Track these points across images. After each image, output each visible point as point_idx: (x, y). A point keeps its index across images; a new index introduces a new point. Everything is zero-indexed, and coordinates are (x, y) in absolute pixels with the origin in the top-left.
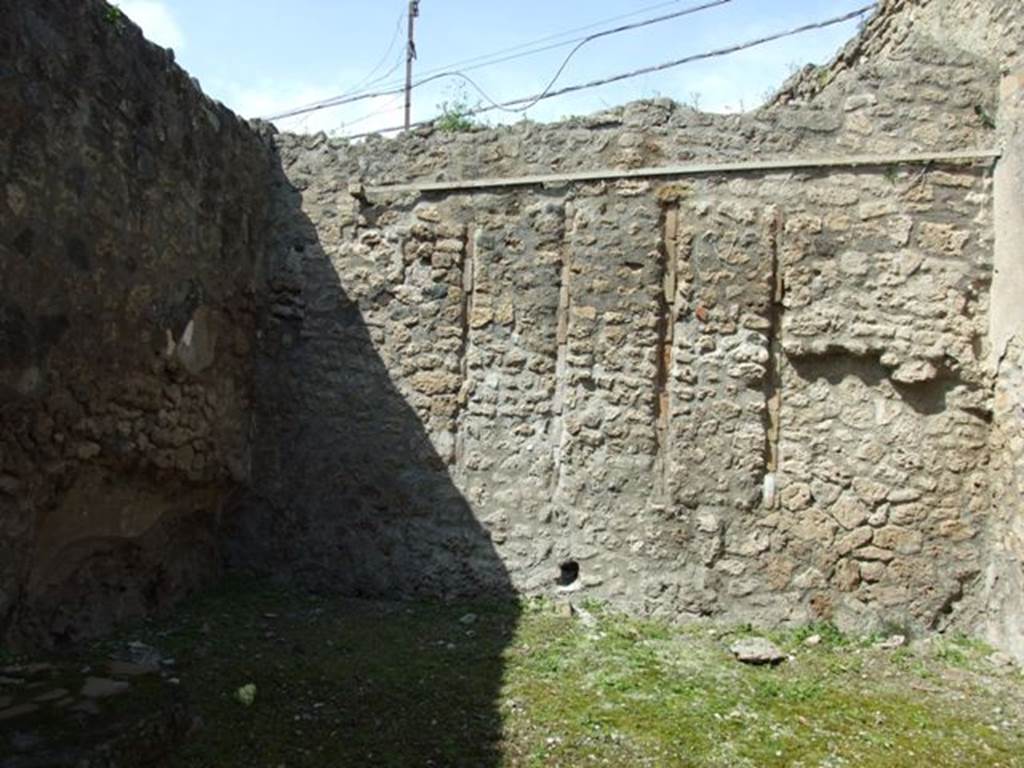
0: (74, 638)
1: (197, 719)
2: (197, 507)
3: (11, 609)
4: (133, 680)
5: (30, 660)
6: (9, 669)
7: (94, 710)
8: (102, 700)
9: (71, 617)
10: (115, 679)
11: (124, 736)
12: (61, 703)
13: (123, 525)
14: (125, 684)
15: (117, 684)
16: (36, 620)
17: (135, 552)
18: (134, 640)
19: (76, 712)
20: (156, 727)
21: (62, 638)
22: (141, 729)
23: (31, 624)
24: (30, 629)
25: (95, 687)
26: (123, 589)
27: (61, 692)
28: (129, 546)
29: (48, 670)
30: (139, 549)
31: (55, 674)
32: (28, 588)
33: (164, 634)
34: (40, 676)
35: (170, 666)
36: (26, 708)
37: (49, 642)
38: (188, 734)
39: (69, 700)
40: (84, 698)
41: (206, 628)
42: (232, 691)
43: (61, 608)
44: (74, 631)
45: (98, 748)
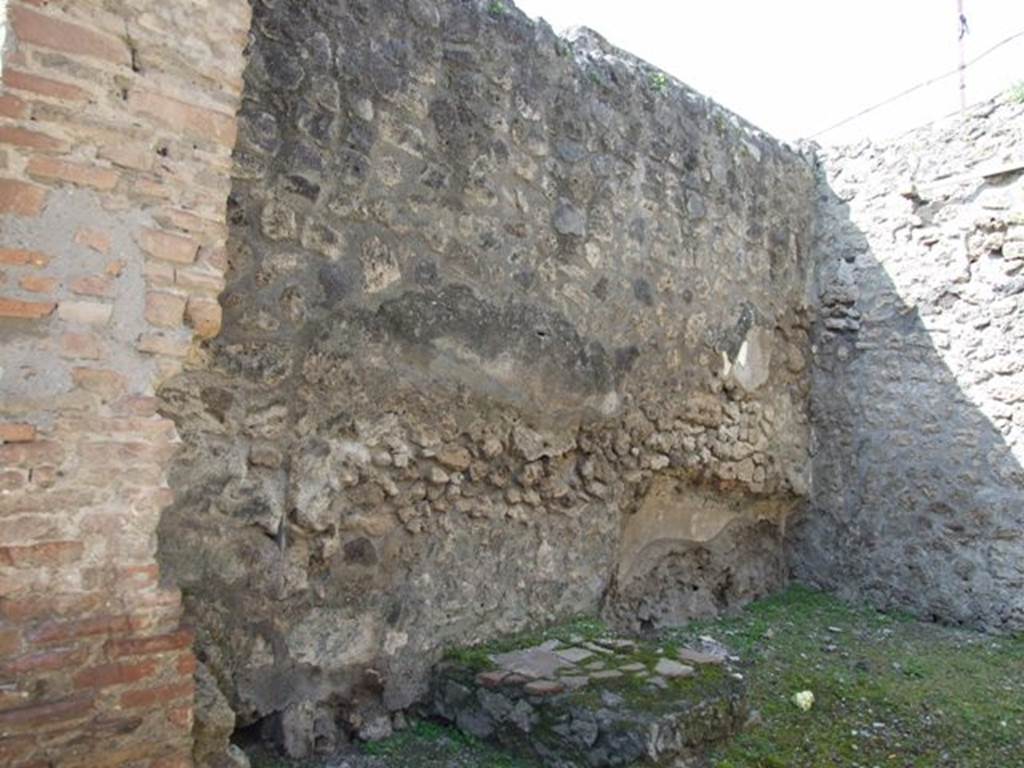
0: (656, 626)
1: (755, 714)
2: (761, 517)
3: (605, 594)
4: (697, 667)
5: (619, 637)
6: (603, 641)
7: (664, 686)
8: (671, 678)
9: (653, 607)
10: (683, 662)
11: (687, 712)
12: (639, 675)
13: (694, 530)
14: (691, 669)
15: (684, 667)
16: (626, 606)
17: (705, 556)
18: (705, 635)
19: (649, 684)
20: (716, 711)
21: (647, 624)
22: (701, 710)
23: (622, 608)
24: (621, 613)
25: (666, 666)
26: (696, 588)
27: (640, 666)
28: (698, 550)
29: (630, 646)
30: (709, 552)
31: (636, 650)
32: (619, 577)
33: (732, 633)
34: (624, 650)
35: (735, 663)
36: (614, 673)
37: (637, 626)
38: (746, 724)
39: (645, 673)
40: (657, 674)
41: (770, 633)
42: (792, 694)
43: (645, 598)
44: (656, 620)
45: (666, 716)
